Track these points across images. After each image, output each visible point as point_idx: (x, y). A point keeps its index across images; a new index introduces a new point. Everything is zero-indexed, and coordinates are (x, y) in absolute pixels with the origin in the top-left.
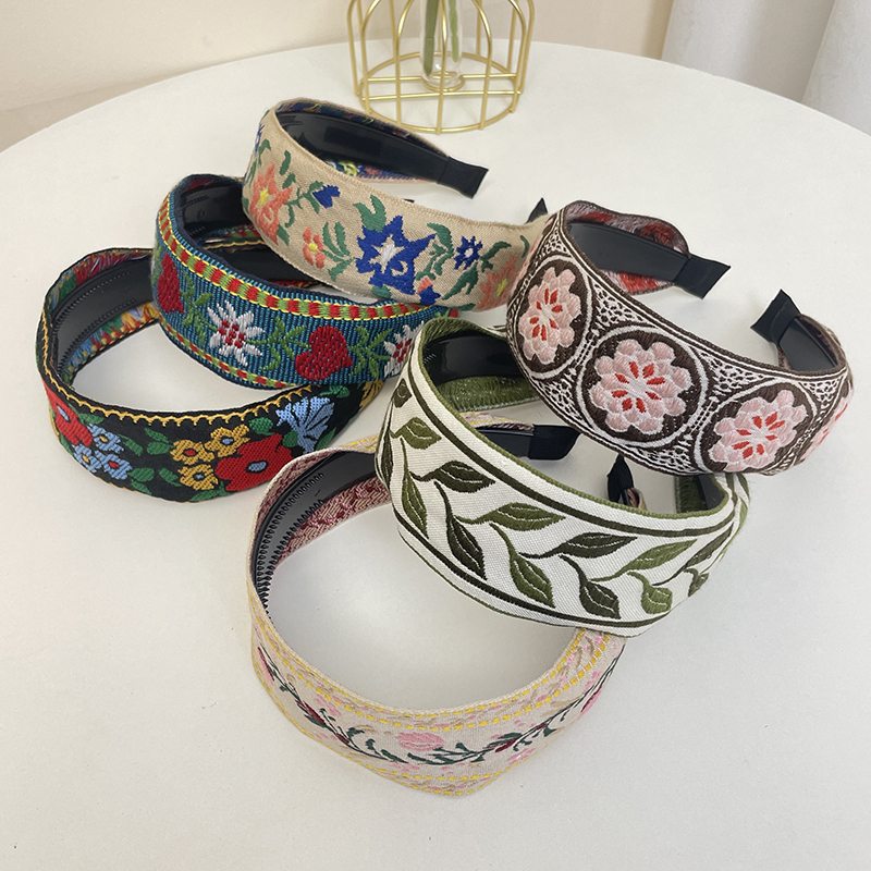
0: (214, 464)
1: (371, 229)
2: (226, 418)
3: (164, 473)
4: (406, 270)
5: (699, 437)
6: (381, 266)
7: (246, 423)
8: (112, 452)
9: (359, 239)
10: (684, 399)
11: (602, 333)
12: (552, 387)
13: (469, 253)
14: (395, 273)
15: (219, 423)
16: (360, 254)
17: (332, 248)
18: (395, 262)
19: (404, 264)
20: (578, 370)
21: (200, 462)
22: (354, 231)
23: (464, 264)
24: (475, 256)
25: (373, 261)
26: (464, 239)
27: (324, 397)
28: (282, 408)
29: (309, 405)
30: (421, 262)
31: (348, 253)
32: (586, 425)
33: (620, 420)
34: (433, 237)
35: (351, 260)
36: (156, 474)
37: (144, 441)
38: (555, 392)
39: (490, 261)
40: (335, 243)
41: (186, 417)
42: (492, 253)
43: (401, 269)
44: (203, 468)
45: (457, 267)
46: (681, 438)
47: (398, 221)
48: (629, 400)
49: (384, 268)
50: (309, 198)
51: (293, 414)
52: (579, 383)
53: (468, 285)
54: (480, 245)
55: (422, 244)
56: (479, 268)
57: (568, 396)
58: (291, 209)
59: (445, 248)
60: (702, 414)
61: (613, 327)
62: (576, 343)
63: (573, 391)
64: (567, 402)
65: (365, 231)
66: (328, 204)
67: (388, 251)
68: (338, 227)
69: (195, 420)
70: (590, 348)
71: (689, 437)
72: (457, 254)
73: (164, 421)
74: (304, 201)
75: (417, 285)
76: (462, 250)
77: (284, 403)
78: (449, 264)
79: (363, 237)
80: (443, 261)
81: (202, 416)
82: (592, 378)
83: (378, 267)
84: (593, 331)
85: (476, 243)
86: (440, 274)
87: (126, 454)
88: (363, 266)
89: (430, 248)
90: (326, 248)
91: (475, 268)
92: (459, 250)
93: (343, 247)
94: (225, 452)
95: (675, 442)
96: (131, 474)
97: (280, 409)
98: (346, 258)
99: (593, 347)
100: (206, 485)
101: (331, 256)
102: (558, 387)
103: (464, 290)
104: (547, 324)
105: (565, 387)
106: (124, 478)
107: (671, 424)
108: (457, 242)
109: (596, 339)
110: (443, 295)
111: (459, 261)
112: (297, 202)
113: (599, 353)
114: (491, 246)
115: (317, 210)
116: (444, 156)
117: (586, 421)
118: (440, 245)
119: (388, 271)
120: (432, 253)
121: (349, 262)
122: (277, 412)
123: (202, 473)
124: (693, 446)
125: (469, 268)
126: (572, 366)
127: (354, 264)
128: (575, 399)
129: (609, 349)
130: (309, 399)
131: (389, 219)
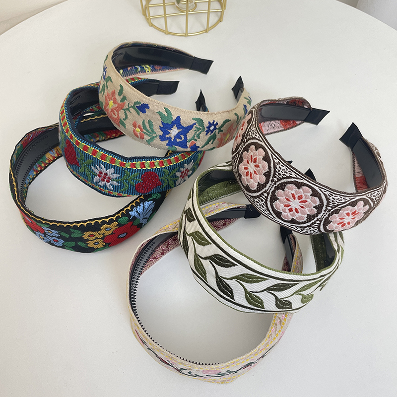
0: (102, 238)
1: (165, 122)
2: (107, 220)
3: (80, 243)
4: (183, 139)
5: (323, 222)
6: (171, 138)
7: (116, 220)
8: (55, 237)
9: (160, 127)
10: (316, 209)
11: (279, 180)
12: (256, 200)
13: (212, 128)
14: (178, 140)
15: (104, 223)
16: (161, 133)
17: (147, 131)
18: (177, 136)
19: (182, 136)
20: (268, 194)
21: (96, 238)
22: (157, 124)
23: (210, 133)
24: (215, 128)
25: (167, 136)
26: (209, 123)
27: (150, 200)
28: (132, 210)
29: (144, 206)
30: (190, 135)
31: (156, 133)
32: (272, 217)
33: (287, 215)
34: (195, 124)
35: (157, 136)
36: (76, 244)
37: (70, 233)
38: (257, 202)
39: (222, 129)
40: (148, 128)
41: (89, 222)
42: (222, 126)
43: (181, 138)
44: (98, 240)
45: (207, 134)
46: (315, 222)
47: (178, 118)
48: (292, 208)
49: (173, 139)
50: (134, 108)
51: (137, 212)
52: (269, 200)
53: (212, 140)
54: (217, 124)
55: (191, 127)
56: (217, 133)
57: (264, 204)
58: (125, 112)
59: (201, 128)
60: (324, 214)
61: (283, 178)
62: (267, 182)
63: (266, 203)
64: (263, 207)
65: (163, 123)
66: (144, 112)
67: (174, 131)
68: (149, 121)
69: (93, 222)
70: (273, 186)
71: (318, 222)
72: (206, 129)
73: (79, 225)
74: (131, 109)
75: (188, 144)
76: (209, 127)
77: (132, 207)
78: (203, 135)
79: (162, 126)
80: (200, 133)
81: (96, 221)
82: (274, 198)
83: (170, 138)
84: (274, 179)
85: (215, 123)
86: (199, 138)
87: (61, 237)
88: (162, 138)
89: (194, 129)
90: (144, 131)
91: (215, 133)
92: (207, 127)
93: (153, 131)
94: (107, 233)
95: (312, 224)
96: (65, 244)
97: (131, 211)
98: (154, 135)
99: (275, 185)
100: (100, 246)
101: (147, 134)
102: (259, 200)
103: (210, 143)
104: (253, 172)
105: (262, 201)
106: (61, 245)
107: (310, 218)
108: (206, 124)
109: (276, 182)
110: (201, 147)
111: (207, 132)
112: (128, 109)
113: (277, 188)
114: (222, 123)
115: (139, 114)
116: (192, 57)
117: (272, 215)
118: (198, 127)
119: (175, 140)
120: (195, 131)
122: (130, 213)
123: (98, 242)
124: (320, 225)
125: (212, 134)
126: (265, 192)
127: (158, 137)
128: (267, 206)
129: (282, 187)
130: (143, 203)
131: (174, 118)
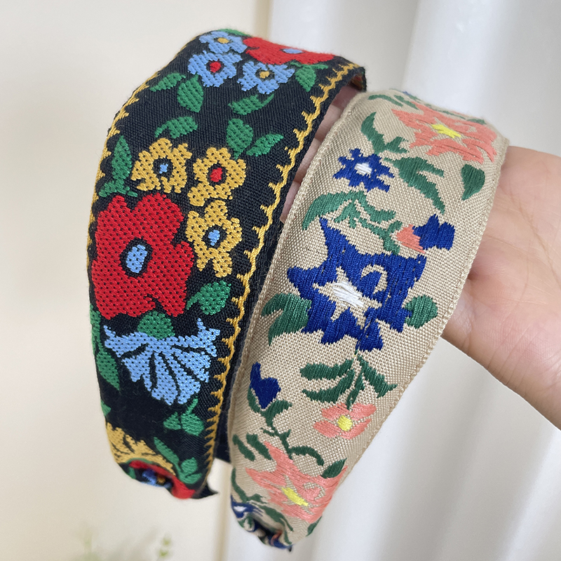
1: (307, 319)
4: (380, 269)
13: (364, 169)
14: (382, 285)
16: (349, 342)
17: (341, 388)
18: (365, 286)
19: (368, 270)
23: (382, 177)
24: (372, 160)
25: (360, 321)
26: (339, 175)
30: (364, 241)
31: (348, 364)
34: (324, 224)
35: (360, 359)
40: (333, 383)
42: (375, 137)
43: (377, 275)
45: (387, 188)
47: (295, 275)
49: (376, 305)
50: (271, 415)
53: (424, 173)
54: (356, 152)
56: (398, 156)
58: (296, 451)
59: (346, 204)
65: (310, 329)
66: (274, 385)
67: (343, 293)
72: (360, 187)
74: (278, 425)
75: (406, 252)
76: (355, 179)
78: (375, 197)
79: (320, 334)
80: (369, 208)
83: (371, 314)
88: (369, 340)
89: (343, 228)
90: (342, 399)
91: (397, 163)
92: (354, 184)
93: (339, 370)
98: (357, 368)
101: (354, 395)
108: (340, 186)
110: (435, 212)
111: (372, 182)
114: (363, 138)
115: (286, 405)
118: (340, 211)
119: (380, 297)
121: (363, 364)
125: (394, 170)
127: (368, 356)
131: (290, 288)
